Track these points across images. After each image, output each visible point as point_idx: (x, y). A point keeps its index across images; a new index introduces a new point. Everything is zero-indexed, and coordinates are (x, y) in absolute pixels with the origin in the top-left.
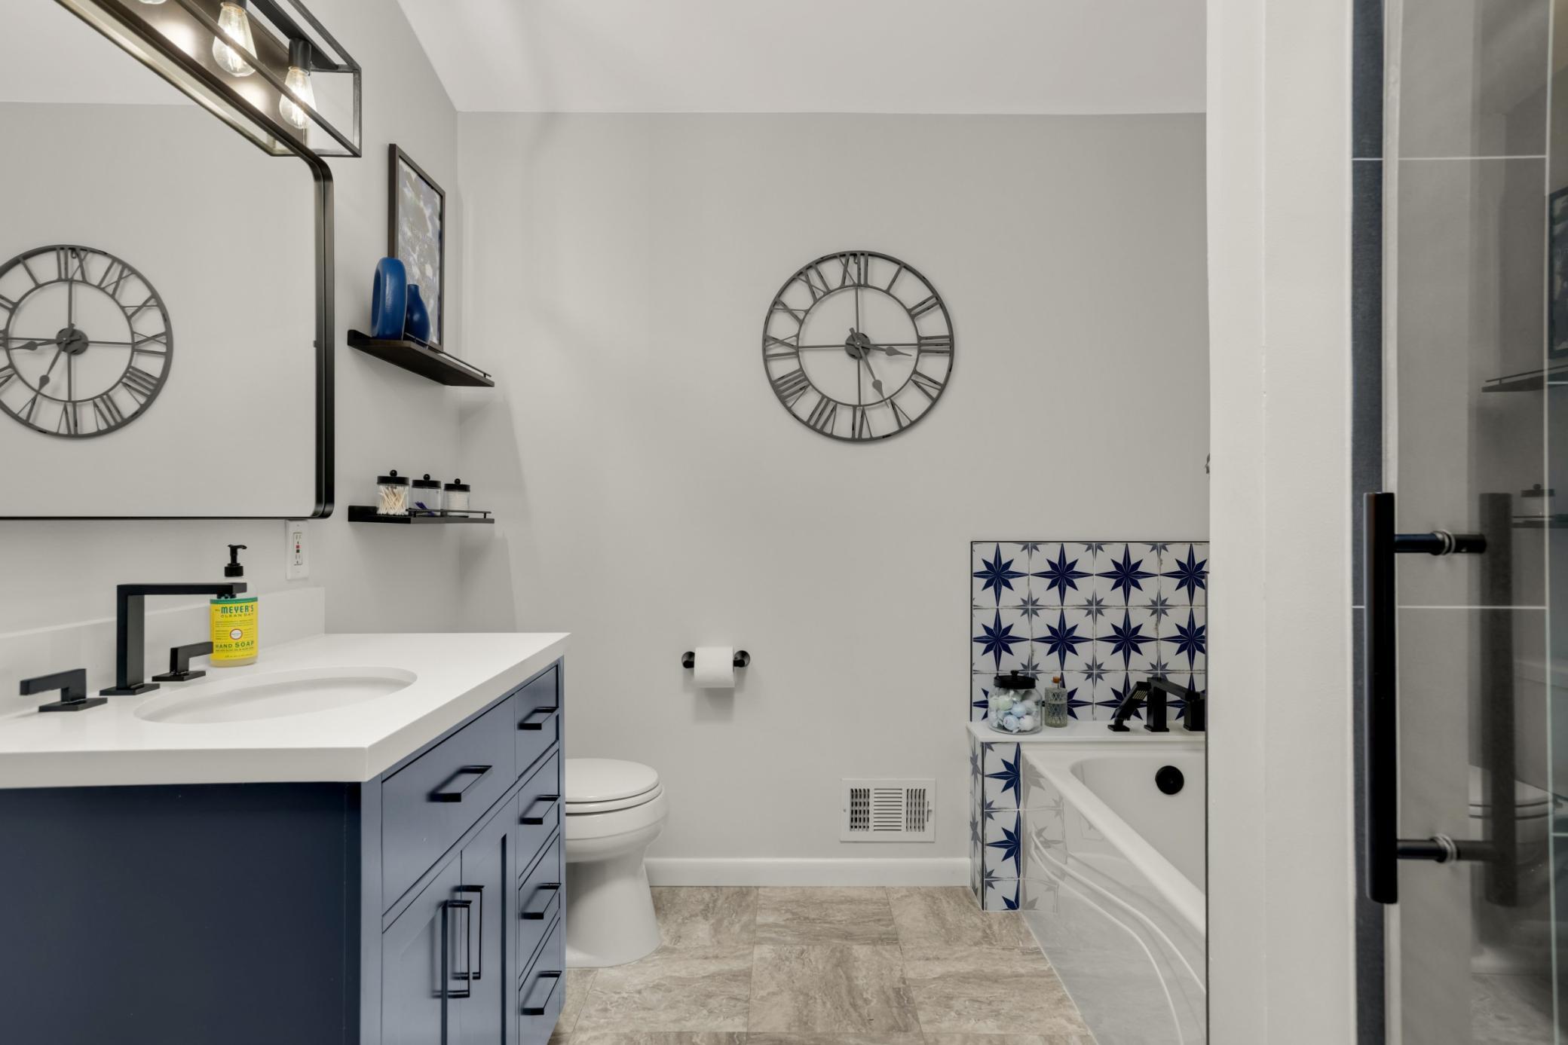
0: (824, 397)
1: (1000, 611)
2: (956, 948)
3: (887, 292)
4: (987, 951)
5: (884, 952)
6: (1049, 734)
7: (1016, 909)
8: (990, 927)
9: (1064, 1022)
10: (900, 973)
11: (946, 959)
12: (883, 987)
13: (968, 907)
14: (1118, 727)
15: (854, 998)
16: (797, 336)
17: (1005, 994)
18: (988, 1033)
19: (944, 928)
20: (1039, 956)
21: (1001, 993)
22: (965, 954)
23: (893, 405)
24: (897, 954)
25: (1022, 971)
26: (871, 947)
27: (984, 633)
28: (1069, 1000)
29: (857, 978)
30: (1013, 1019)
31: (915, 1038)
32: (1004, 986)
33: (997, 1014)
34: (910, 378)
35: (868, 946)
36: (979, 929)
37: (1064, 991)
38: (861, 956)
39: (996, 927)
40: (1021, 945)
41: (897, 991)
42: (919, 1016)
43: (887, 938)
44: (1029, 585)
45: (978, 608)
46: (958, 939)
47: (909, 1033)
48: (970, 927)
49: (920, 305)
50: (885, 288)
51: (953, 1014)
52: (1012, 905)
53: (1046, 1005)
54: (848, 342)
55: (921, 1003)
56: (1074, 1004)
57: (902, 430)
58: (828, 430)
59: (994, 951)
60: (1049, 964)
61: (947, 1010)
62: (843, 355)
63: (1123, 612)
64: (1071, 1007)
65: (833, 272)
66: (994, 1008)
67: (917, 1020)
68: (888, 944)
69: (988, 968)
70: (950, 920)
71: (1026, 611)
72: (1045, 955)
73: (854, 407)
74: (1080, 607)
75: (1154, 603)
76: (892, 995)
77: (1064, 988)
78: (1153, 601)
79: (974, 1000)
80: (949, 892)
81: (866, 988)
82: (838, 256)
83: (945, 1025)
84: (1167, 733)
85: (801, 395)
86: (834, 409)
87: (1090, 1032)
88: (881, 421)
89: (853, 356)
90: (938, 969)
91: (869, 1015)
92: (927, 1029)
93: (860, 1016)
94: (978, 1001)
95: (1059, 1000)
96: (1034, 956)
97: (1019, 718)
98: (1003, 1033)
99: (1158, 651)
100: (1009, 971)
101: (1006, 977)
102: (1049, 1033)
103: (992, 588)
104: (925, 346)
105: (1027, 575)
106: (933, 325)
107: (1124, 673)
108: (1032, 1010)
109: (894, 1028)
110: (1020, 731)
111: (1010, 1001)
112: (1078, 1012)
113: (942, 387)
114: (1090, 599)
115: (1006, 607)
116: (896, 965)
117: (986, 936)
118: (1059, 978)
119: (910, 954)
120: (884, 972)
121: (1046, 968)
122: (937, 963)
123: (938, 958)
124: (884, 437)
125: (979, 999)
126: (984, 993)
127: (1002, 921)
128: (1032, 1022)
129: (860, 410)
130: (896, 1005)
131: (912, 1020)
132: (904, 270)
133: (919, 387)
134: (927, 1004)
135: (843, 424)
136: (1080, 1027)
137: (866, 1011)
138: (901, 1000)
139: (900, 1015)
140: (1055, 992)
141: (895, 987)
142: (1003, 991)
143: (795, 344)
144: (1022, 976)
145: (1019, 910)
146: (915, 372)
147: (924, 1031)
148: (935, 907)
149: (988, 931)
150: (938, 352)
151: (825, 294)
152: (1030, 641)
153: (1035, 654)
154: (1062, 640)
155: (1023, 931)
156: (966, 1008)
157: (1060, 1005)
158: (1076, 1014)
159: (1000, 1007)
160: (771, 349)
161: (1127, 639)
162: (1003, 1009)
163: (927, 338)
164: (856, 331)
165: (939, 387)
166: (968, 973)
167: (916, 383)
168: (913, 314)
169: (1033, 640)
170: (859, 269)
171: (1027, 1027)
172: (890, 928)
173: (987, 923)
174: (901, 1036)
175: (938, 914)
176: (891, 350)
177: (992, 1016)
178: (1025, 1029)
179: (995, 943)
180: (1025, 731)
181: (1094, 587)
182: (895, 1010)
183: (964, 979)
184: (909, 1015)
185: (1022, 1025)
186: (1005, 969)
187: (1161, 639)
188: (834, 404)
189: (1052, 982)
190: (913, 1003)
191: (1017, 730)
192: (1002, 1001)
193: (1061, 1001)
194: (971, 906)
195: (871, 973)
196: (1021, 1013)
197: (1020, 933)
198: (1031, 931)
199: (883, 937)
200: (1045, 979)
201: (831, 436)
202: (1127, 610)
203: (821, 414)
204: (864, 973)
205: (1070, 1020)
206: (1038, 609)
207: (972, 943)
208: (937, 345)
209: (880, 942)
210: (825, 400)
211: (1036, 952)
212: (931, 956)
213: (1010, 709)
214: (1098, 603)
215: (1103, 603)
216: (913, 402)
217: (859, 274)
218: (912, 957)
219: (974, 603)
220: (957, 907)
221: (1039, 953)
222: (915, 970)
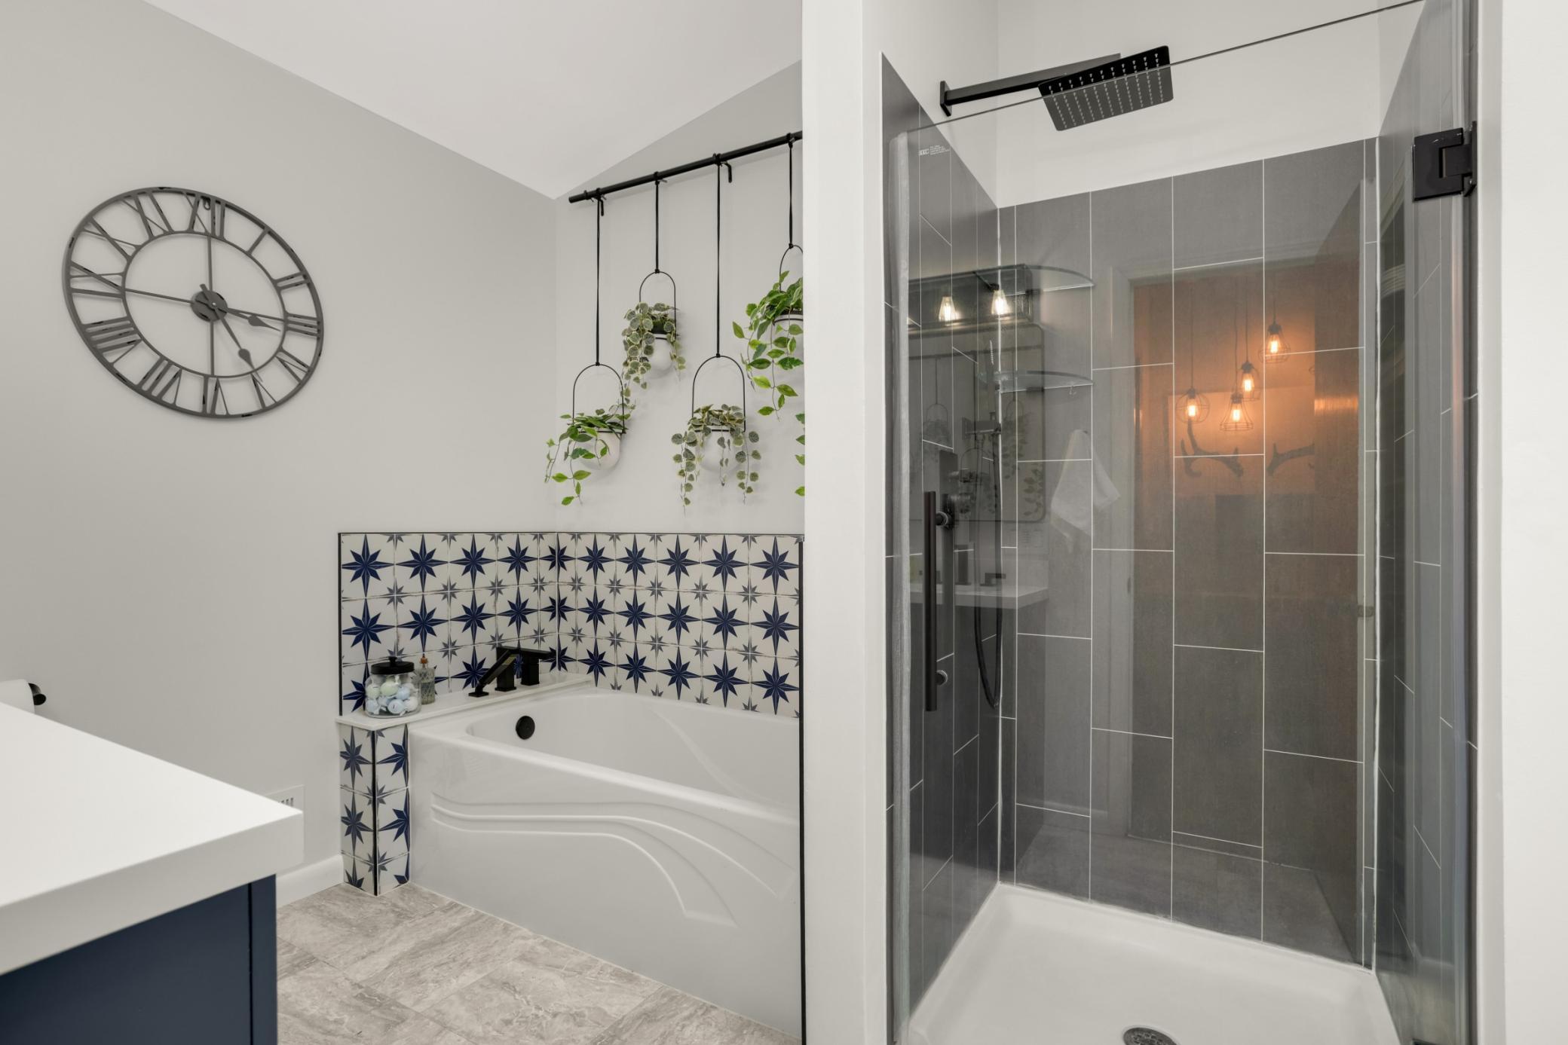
0: (163, 358)
1: (368, 601)
2: (381, 936)
3: (248, 254)
4: (412, 924)
5: (311, 974)
6: (428, 711)
7: (406, 882)
8: (395, 905)
9: (522, 942)
10: (347, 982)
11: (380, 949)
12: (341, 1002)
13: (358, 899)
14: (479, 693)
15: (320, 1027)
16: (124, 275)
17: (459, 947)
18: (474, 980)
19: (352, 926)
20: (459, 908)
21: (455, 948)
22: (395, 936)
23: (255, 381)
24: (327, 969)
25: (456, 924)
26: (292, 977)
27: (352, 625)
28: (511, 926)
29: (305, 1009)
30: (482, 960)
31: (417, 1021)
32: (453, 942)
33: (467, 965)
34: (275, 356)
35: (287, 979)
36: (387, 912)
37: (502, 922)
38: (290, 991)
39: (401, 904)
40: (437, 907)
41: (361, 997)
42: (403, 1003)
43: (301, 962)
44: (394, 574)
45: (347, 600)
46: (376, 928)
47: (408, 1021)
48: (377, 914)
49: (288, 278)
50: (246, 248)
51: (431, 985)
52: (402, 880)
53: (498, 938)
54: (199, 299)
55: (394, 993)
56: (518, 926)
57: (264, 410)
58: (168, 398)
59: (417, 921)
60: (473, 909)
61: (424, 984)
62: (187, 314)
63: (471, 594)
64: (517, 929)
65: (177, 211)
66: (461, 962)
67: (404, 1007)
68: (308, 966)
69: (426, 936)
70: (352, 917)
71: (392, 600)
72: (463, 904)
73: (206, 377)
74: (438, 592)
75: (493, 584)
76: (360, 1003)
77: (501, 919)
78: (492, 583)
79: (439, 965)
80: (327, 895)
81: (324, 1012)
82: (184, 192)
83: (434, 996)
84: (515, 691)
85: (130, 350)
86: (177, 375)
87: (545, 938)
88: (238, 396)
89: (204, 317)
90: (382, 961)
91: (353, 1031)
92: (419, 1008)
93: (344, 1036)
94: (443, 964)
95: (504, 929)
96: (455, 910)
97: (404, 701)
98: (485, 974)
99: (496, 625)
100: (446, 930)
101: (447, 936)
102: (518, 954)
103: (360, 579)
104: (289, 323)
105: (392, 565)
106: (299, 302)
107: (472, 648)
108: (491, 947)
109: (388, 1027)
110: (406, 712)
111: (469, 950)
112: (525, 930)
113: (310, 371)
114: (446, 584)
115: (374, 597)
116: (337, 978)
117: (399, 915)
118: (489, 914)
119: (341, 962)
120: (329, 990)
121: (472, 913)
122: (375, 956)
123: (373, 952)
124: (243, 416)
125: (443, 962)
126: (442, 956)
127: (402, 896)
128: (499, 955)
129: (212, 381)
130: (372, 1008)
131: (399, 1010)
132: (268, 238)
133: (286, 366)
134: (399, 991)
135: (189, 393)
136: (535, 939)
137: (346, 1029)
138: (373, 1002)
139: (383, 1013)
140: (496, 925)
141: (355, 995)
142: (456, 946)
143: (119, 283)
144: (459, 928)
145: (409, 882)
146: (280, 349)
147: (420, 1011)
148: (326, 914)
149: (397, 910)
150: (307, 333)
151: (166, 234)
152: (395, 628)
153: (400, 639)
154: (423, 624)
155: (427, 896)
156: (438, 974)
157: (509, 932)
158: (525, 931)
159: (465, 958)
160: (77, 281)
161: (474, 617)
162: (469, 958)
163: (295, 316)
164: (208, 288)
165: (306, 369)
166: (413, 949)
167: (282, 362)
168: (279, 286)
169: (398, 626)
170: (213, 218)
171: (499, 960)
172: (295, 952)
173: (390, 904)
174: (402, 1026)
175: (335, 918)
176: (255, 320)
177: (464, 968)
178: (500, 962)
179: (413, 916)
180: (410, 712)
181: (448, 573)
182: (376, 1013)
183: (414, 954)
184: (393, 1008)
185: (494, 961)
186: (441, 930)
187: (499, 615)
188: (178, 369)
189: (487, 920)
190: (387, 997)
191: (404, 713)
192: (462, 953)
193: (506, 928)
194: (361, 898)
195: (316, 998)
196: (485, 953)
197: (427, 899)
198: (435, 893)
199: (296, 963)
200: (480, 921)
201: (173, 407)
202: (474, 591)
203: (159, 378)
204: (309, 1002)
205: (524, 938)
206: (402, 597)
207: (393, 925)
208: (306, 325)
209: (297, 969)
210: (164, 362)
211: (452, 906)
212: (365, 954)
213: (395, 694)
214: (452, 587)
215: (456, 587)
216: (276, 382)
217: (213, 224)
218: (346, 964)
219: (343, 595)
220: (347, 904)
221: (456, 905)
222: (361, 973)
